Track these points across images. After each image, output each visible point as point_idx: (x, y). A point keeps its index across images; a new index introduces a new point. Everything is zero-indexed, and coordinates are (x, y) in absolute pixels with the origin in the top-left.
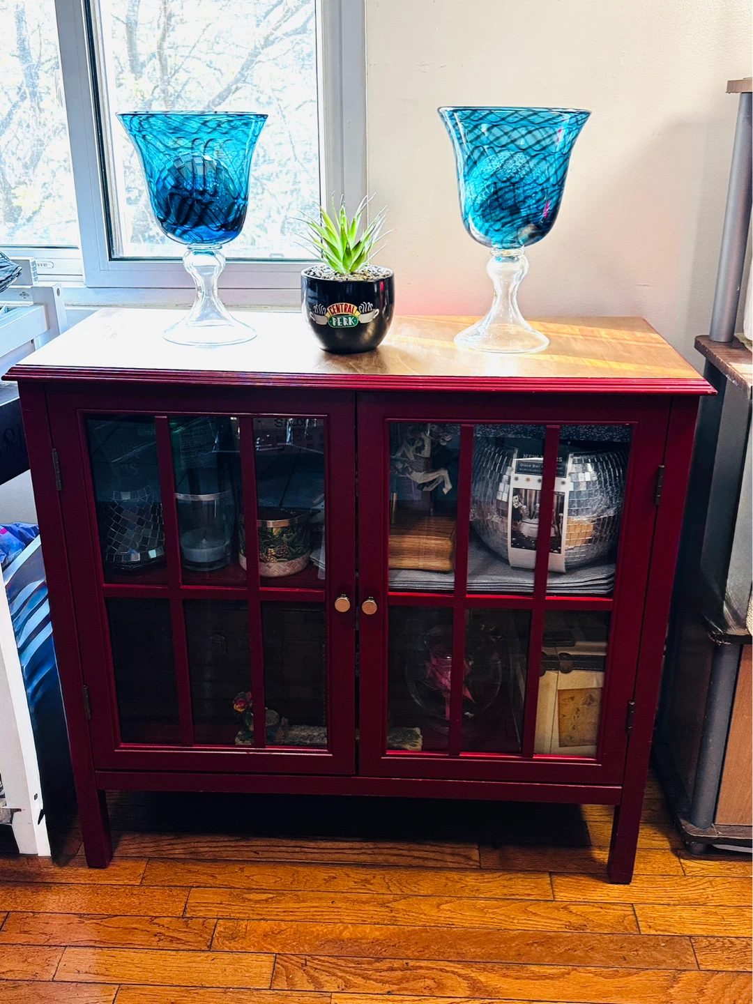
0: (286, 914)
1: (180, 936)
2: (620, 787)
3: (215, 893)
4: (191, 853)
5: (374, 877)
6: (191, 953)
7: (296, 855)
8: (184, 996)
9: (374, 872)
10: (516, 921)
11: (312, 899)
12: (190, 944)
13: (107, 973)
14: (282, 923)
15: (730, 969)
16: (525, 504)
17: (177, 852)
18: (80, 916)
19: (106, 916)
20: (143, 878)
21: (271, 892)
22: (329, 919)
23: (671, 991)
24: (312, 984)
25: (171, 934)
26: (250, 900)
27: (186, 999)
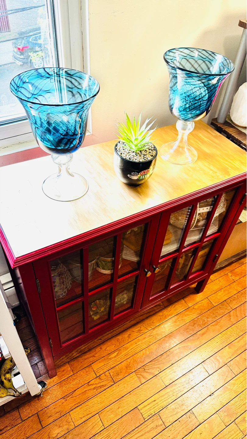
0: (126, 356)
1: (102, 384)
2: (207, 274)
3: (100, 362)
4: (80, 352)
5: (141, 327)
6: (110, 388)
7: (113, 333)
8: (120, 404)
9: (139, 325)
10: (185, 320)
11: (130, 346)
12: (107, 385)
13: (90, 412)
14: (128, 360)
15: (239, 305)
16: (202, 217)
17: (75, 354)
18: (63, 398)
19: (72, 393)
20: (72, 371)
21: (116, 351)
22: (139, 350)
23: (231, 320)
24: (151, 375)
25: (99, 385)
26: (112, 358)
27: (121, 404)
